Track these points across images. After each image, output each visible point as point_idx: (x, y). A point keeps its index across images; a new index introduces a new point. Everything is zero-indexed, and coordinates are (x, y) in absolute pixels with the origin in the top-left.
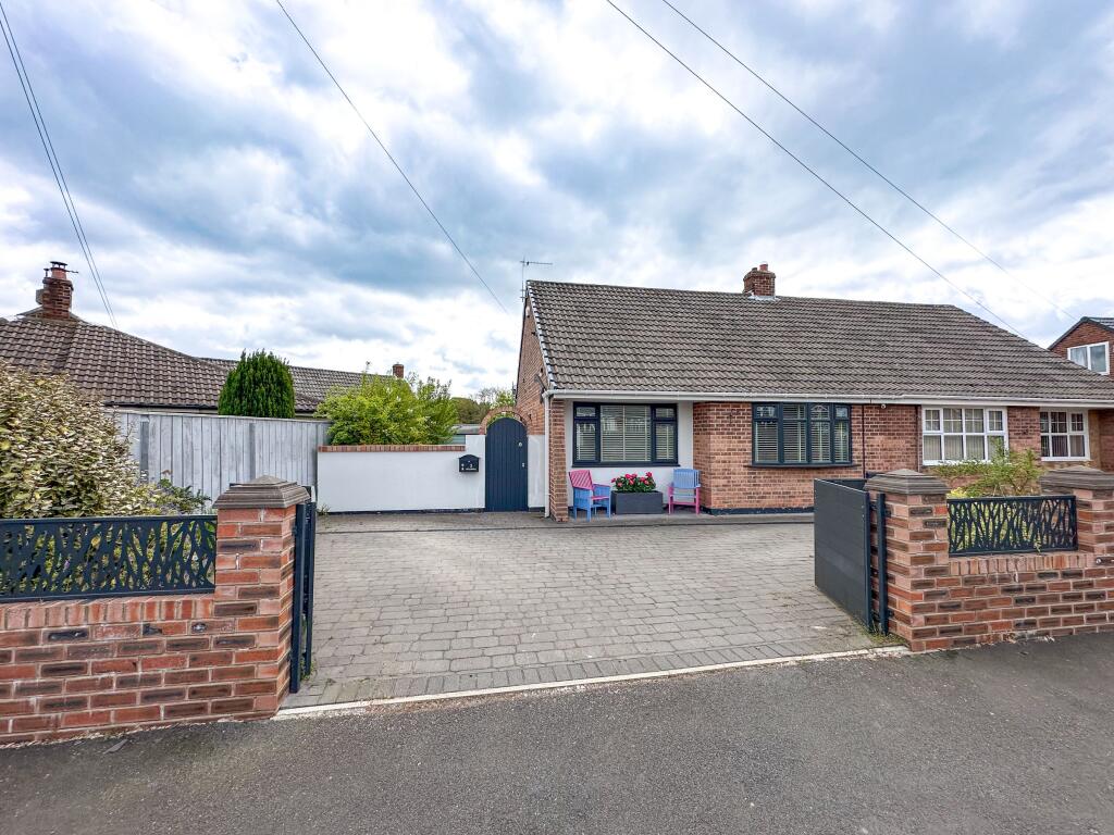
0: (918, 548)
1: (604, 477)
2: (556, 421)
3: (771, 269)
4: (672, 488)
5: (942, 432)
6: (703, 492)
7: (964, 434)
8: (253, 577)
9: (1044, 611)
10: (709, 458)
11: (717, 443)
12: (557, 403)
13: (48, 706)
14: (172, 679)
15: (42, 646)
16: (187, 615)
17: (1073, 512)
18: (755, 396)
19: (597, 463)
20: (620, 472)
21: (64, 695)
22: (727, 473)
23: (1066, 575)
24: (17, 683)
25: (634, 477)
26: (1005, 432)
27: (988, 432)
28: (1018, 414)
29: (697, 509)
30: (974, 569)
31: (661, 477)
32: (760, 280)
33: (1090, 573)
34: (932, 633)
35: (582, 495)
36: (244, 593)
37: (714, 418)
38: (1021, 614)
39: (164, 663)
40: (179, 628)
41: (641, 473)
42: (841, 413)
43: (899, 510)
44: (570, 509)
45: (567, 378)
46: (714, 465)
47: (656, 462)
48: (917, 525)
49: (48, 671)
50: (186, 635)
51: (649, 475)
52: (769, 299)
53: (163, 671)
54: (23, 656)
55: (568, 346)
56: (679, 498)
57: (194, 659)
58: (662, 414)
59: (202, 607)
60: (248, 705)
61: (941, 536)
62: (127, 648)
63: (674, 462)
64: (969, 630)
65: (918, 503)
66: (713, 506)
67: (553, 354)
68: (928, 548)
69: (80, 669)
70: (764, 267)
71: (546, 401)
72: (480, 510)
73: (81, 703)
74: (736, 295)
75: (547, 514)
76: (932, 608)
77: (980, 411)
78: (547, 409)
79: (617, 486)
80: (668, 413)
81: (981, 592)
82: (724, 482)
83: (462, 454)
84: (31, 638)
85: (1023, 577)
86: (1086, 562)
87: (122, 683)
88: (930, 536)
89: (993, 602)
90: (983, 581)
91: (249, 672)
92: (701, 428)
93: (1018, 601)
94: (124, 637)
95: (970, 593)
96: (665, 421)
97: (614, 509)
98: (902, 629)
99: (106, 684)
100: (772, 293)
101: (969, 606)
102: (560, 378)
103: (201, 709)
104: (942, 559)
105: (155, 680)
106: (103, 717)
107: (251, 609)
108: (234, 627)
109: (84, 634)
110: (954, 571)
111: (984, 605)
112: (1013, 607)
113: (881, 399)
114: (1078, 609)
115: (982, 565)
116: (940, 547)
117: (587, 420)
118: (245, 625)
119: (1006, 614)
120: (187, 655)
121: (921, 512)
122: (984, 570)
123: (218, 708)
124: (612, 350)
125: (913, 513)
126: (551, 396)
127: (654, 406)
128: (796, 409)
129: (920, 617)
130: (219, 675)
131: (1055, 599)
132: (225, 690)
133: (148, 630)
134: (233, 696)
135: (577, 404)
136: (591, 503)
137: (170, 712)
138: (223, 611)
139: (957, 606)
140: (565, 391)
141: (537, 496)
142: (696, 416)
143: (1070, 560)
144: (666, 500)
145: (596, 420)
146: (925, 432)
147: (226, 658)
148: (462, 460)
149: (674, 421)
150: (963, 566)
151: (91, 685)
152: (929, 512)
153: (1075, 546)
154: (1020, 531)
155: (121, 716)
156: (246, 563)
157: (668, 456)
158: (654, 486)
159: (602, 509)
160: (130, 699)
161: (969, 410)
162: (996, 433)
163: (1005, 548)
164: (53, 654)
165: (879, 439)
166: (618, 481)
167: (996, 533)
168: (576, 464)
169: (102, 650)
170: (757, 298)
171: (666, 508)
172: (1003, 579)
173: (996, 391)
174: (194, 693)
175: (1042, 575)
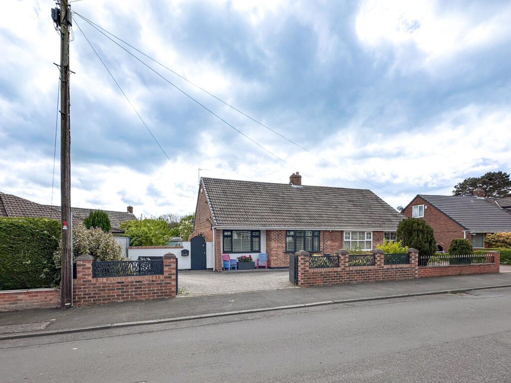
0: (302, 266)
1: (234, 257)
2: (217, 237)
3: (300, 174)
4: (258, 260)
5: (350, 240)
6: (269, 261)
7: (358, 240)
8: (171, 271)
9: (329, 280)
10: (271, 250)
11: (274, 244)
12: (217, 231)
13: (136, 294)
14: (157, 290)
15: (134, 284)
16: (159, 279)
17: (338, 259)
18: (287, 228)
19: (232, 252)
20: (240, 255)
21: (138, 292)
22: (277, 255)
23: (334, 272)
24: (130, 290)
25: (245, 257)
26: (371, 240)
27: (366, 240)
28: (376, 233)
29: (266, 268)
30: (314, 271)
31: (254, 257)
32: (296, 178)
33: (340, 272)
34: (305, 284)
35: (226, 263)
36: (169, 274)
37: (272, 236)
38: (324, 280)
39: (156, 287)
40: (158, 281)
41: (247, 255)
42: (316, 234)
43: (299, 258)
44: (223, 269)
45: (221, 222)
46: (272, 252)
47: (252, 251)
48: (302, 261)
49: (136, 288)
50: (159, 282)
51: (250, 256)
52: (299, 187)
53: (156, 289)
54: (131, 285)
55: (220, 208)
56: (261, 264)
57: (161, 287)
58: (255, 234)
59: (162, 277)
60: (171, 295)
61: (307, 264)
62: (149, 284)
63: (259, 251)
64: (313, 283)
65: (303, 257)
66: (272, 266)
67: (215, 212)
68: (305, 266)
69: (141, 288)
70: (298, 173)
71: (213, 230)
72: (189, 270)
73: (141, 294)
74: (286, 184)
75: (214, 270)
76: (305, 279)
77: (363, 232)
78: (214, 232)
79: (239, 260)
80: (257, 234)
81: (316, 275)
82: (275, 258)
83: (182, 249)
84: (132, 282)
85: (325, 273)
86: (339, 269)
87: (148, 291)
88: (305, 264)
89: (318, 278)
90: (316, 273)
91: (171, 289)
92: (268, 240)
93: (324, 277)
94: (149, 282)
95: (313, 276)
96: (256, 237)
97: (238, 268)
98: (299, 283)
99: (146, 291)
100: (300, 184)
101: (313, 278)
102: (219, 222)
103: (162, 296)
104: (307, 269)
105: (154, 290)
106: (145, 297)
107: (171, 277)
108: (168, 281)
109: (141, 281)
110: (310, 271)
111: (316, 278)
112: (322, 279)
113: (330, 229)
114: (337, 279)
115: (316, 270)
116: (307, 266)
117: (227, 236)
118: (170, 280)
119: (321, 280)
120: (159, 285)
121: (304, 259)
122: (316, 271)
123: (165, 295)
124: (237, 210)
125: (301, 259)
126: (215, 228)
127: (252, 231)
128: (301, 232)
129: (302, 281)
130: (165, 289)
131: (332, 277)
132: (166, 292)
133: (152, 281)
134: (168, 293)
135: (224, 231)
136: (230, 266)
137: (157, 296)
138: (165, 278)
139: (310, 278)
140: (221, 227)
141: (210, 263)
142: (267, 235)
143: (335, 269)
144: (256, 265)
145: (231, 236)
146: (345, 240)
147: (166, 286)
148: (182, 251)
149: (259, 237)
150: (312, 271)
151: (143, 291)
152: (305, 259)
153: (339, 267)
154: (326, 263)
155: (149, 297)
156: (169, 269)
157: (257, 249)
158: (252, 260)
159: (234, 268)
160: (150, 293)
161: (360, 232)
162: (369, 240)
163: (323, 267)
164: (136, 285)
165: (329, 243)
166: (239, 258)
167: (321, 263)
168: (224, 252)
169: (145, 285)
170: (295, 186)
171: (256, 268)
172: (321, 273)
173: (369, 225)
174: (161, 293)
175: (329, 272)
